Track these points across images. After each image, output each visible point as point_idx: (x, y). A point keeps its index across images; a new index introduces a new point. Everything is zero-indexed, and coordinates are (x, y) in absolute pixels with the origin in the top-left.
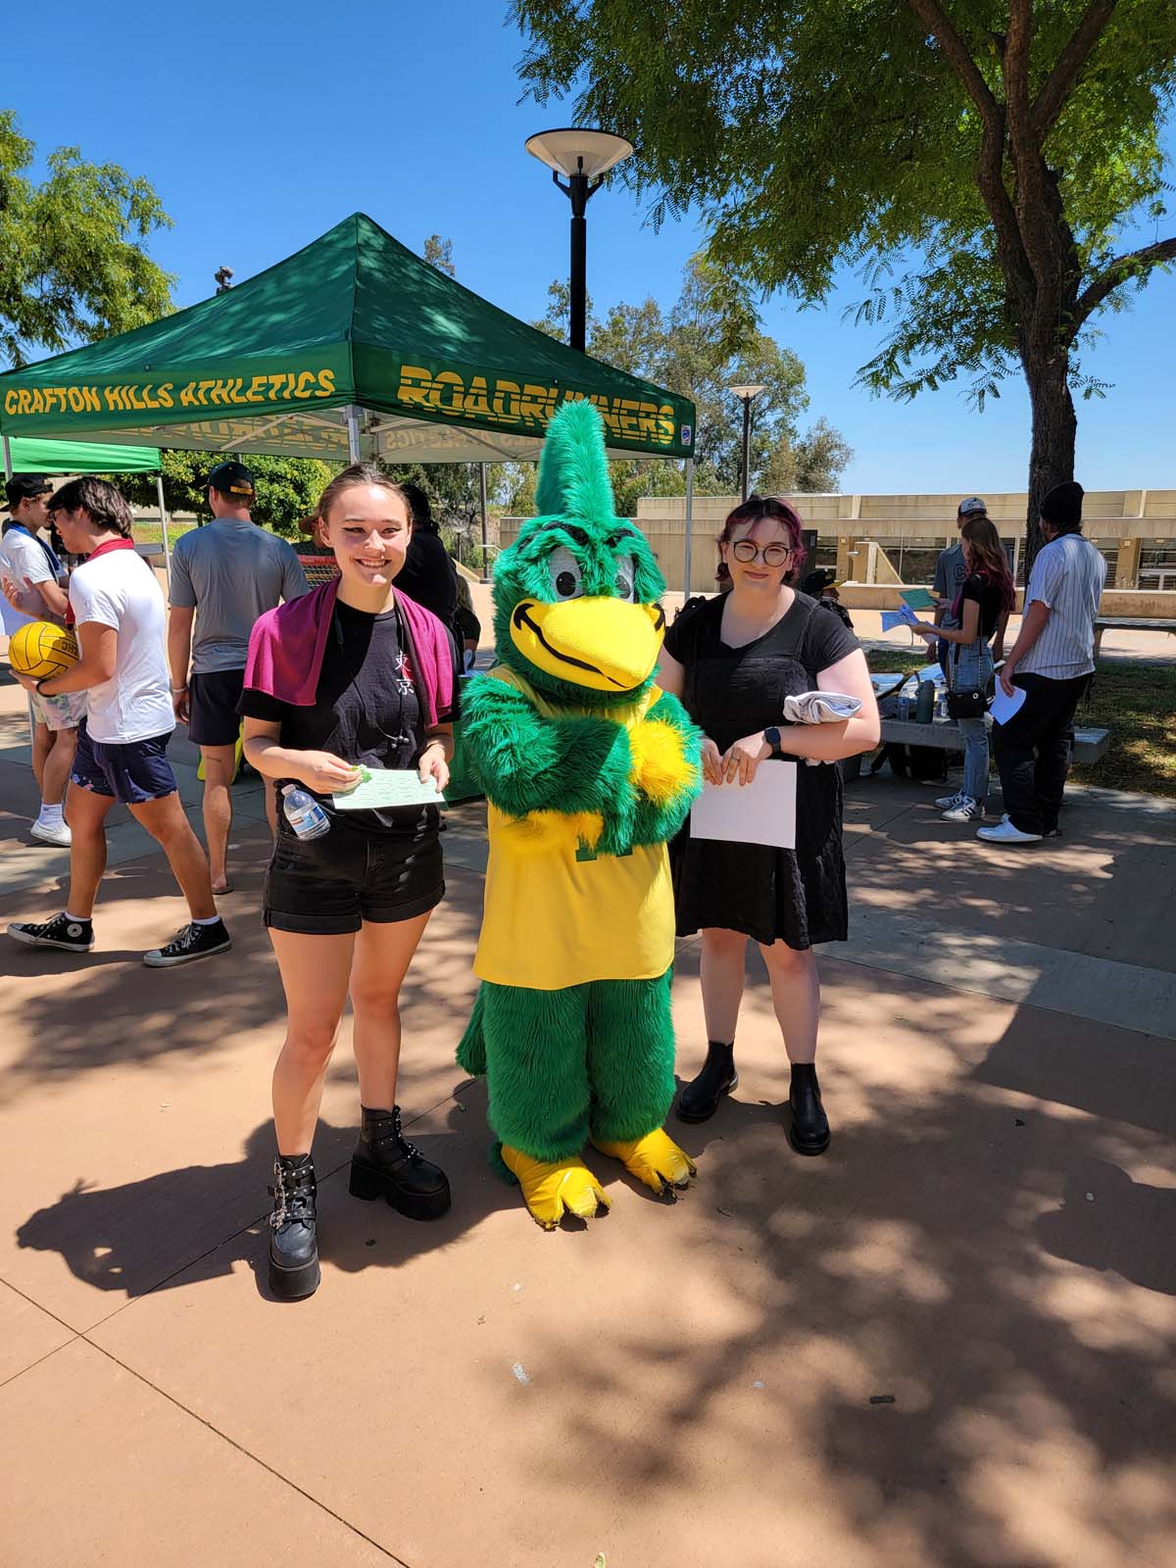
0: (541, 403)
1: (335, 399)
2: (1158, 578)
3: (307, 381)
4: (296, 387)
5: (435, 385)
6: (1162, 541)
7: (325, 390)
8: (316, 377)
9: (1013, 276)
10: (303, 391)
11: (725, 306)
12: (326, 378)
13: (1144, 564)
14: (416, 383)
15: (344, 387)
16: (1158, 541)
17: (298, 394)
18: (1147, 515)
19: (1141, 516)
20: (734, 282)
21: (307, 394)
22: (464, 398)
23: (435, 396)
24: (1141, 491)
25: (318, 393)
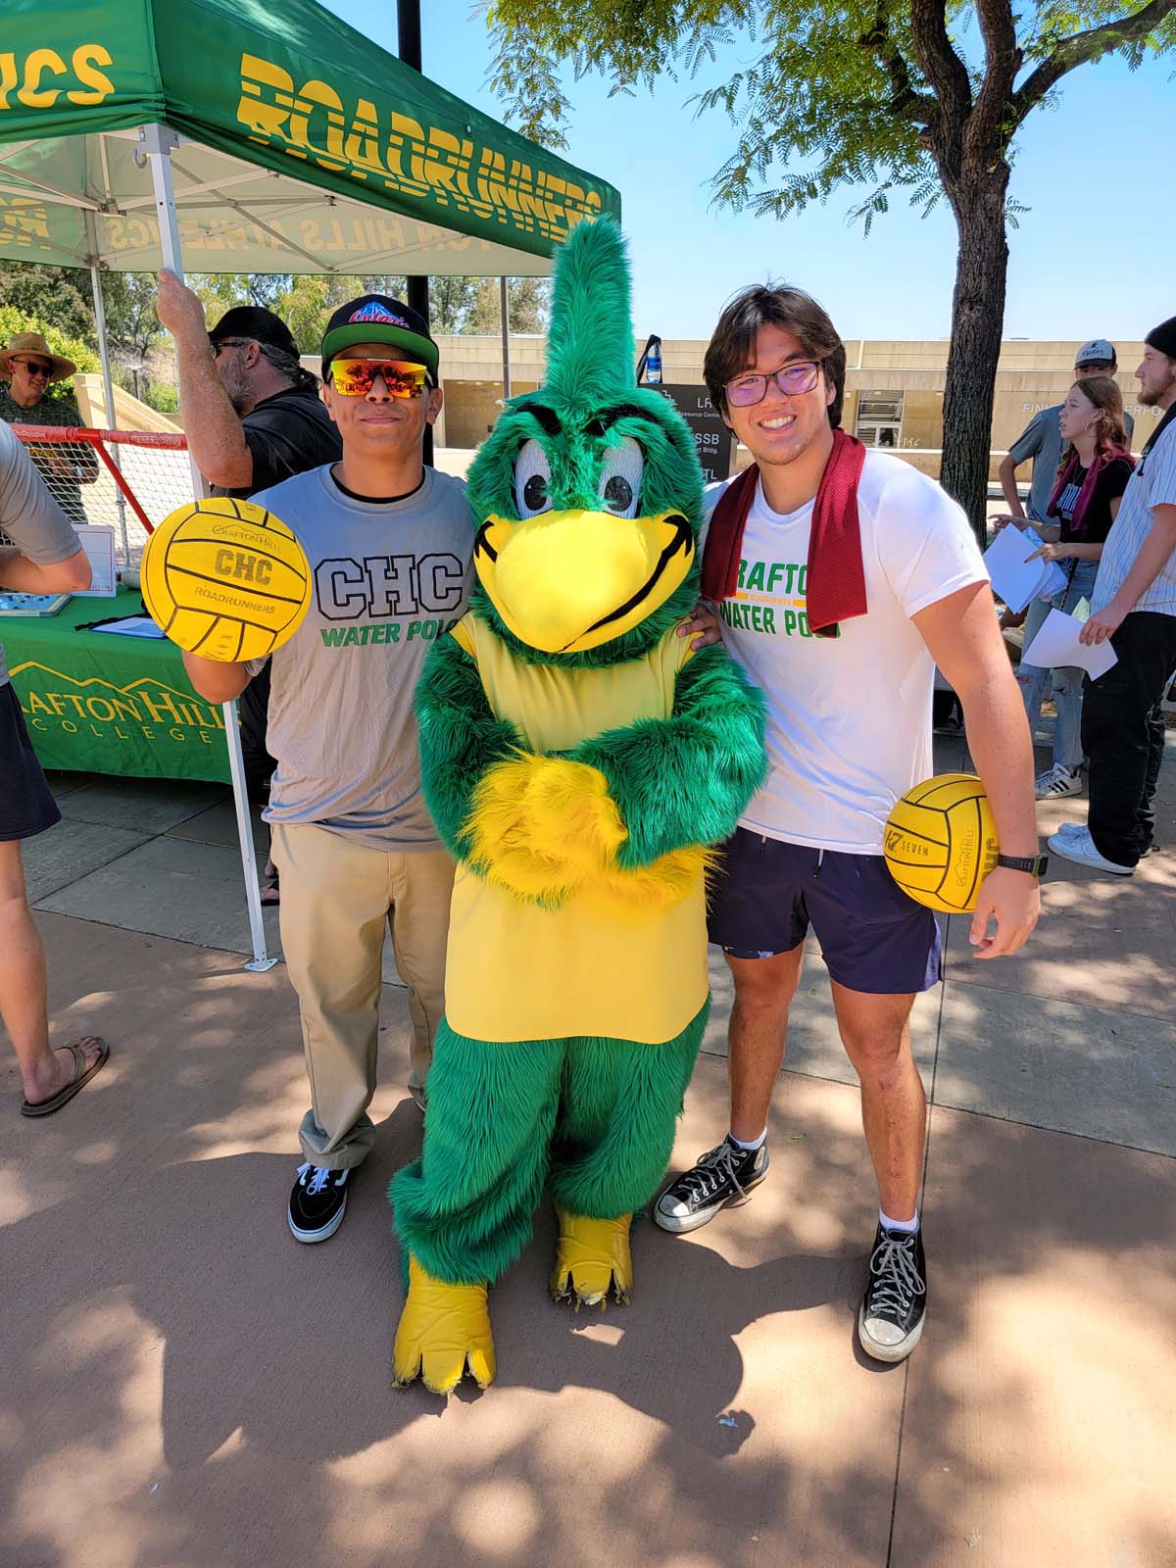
0: (451, 166)
1: (118, 111)
2: (875, 430)
3: (46, 70)
4: (20, 85)
5: (300, 106)
6: (879, 393)
7: (90, 90)
8: (68, 62)
9: (930, 54)
10: (38, 91)
11: (520, 84)
12: (92, 62)
13: (862, 416)
14: (268, 95)
15: (138, 83)
16: (876, 393)
17: (27, 97)
18: (865, 366)
19: (859, 368)
20: (529, 49)
21: (49, 98)
22: (345, 139)
23: (300, 126)
24: (859, 342)
25: (76, 97)
